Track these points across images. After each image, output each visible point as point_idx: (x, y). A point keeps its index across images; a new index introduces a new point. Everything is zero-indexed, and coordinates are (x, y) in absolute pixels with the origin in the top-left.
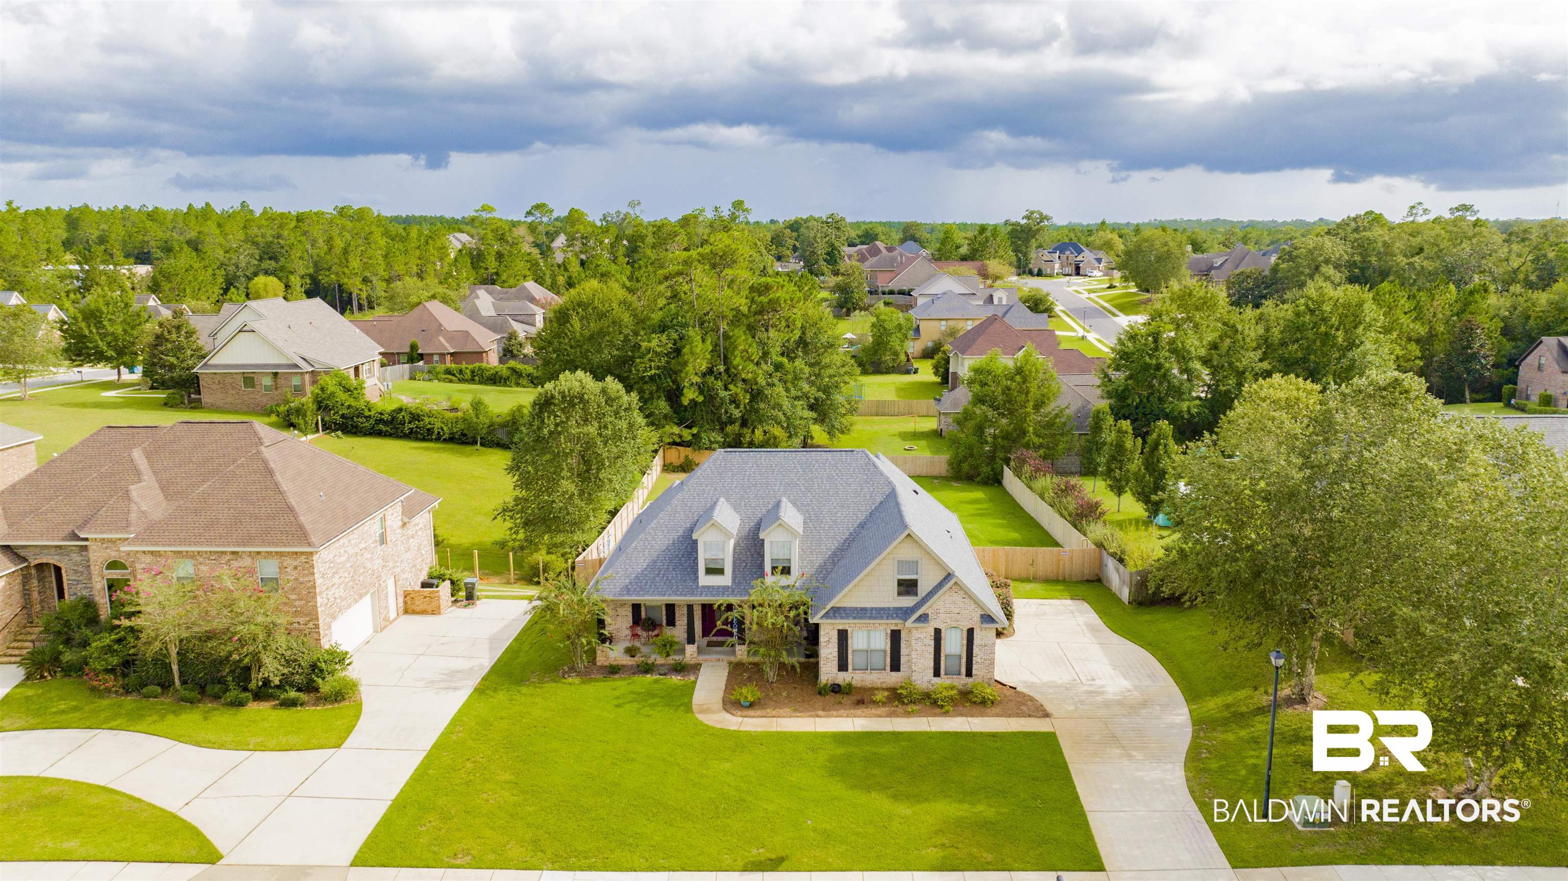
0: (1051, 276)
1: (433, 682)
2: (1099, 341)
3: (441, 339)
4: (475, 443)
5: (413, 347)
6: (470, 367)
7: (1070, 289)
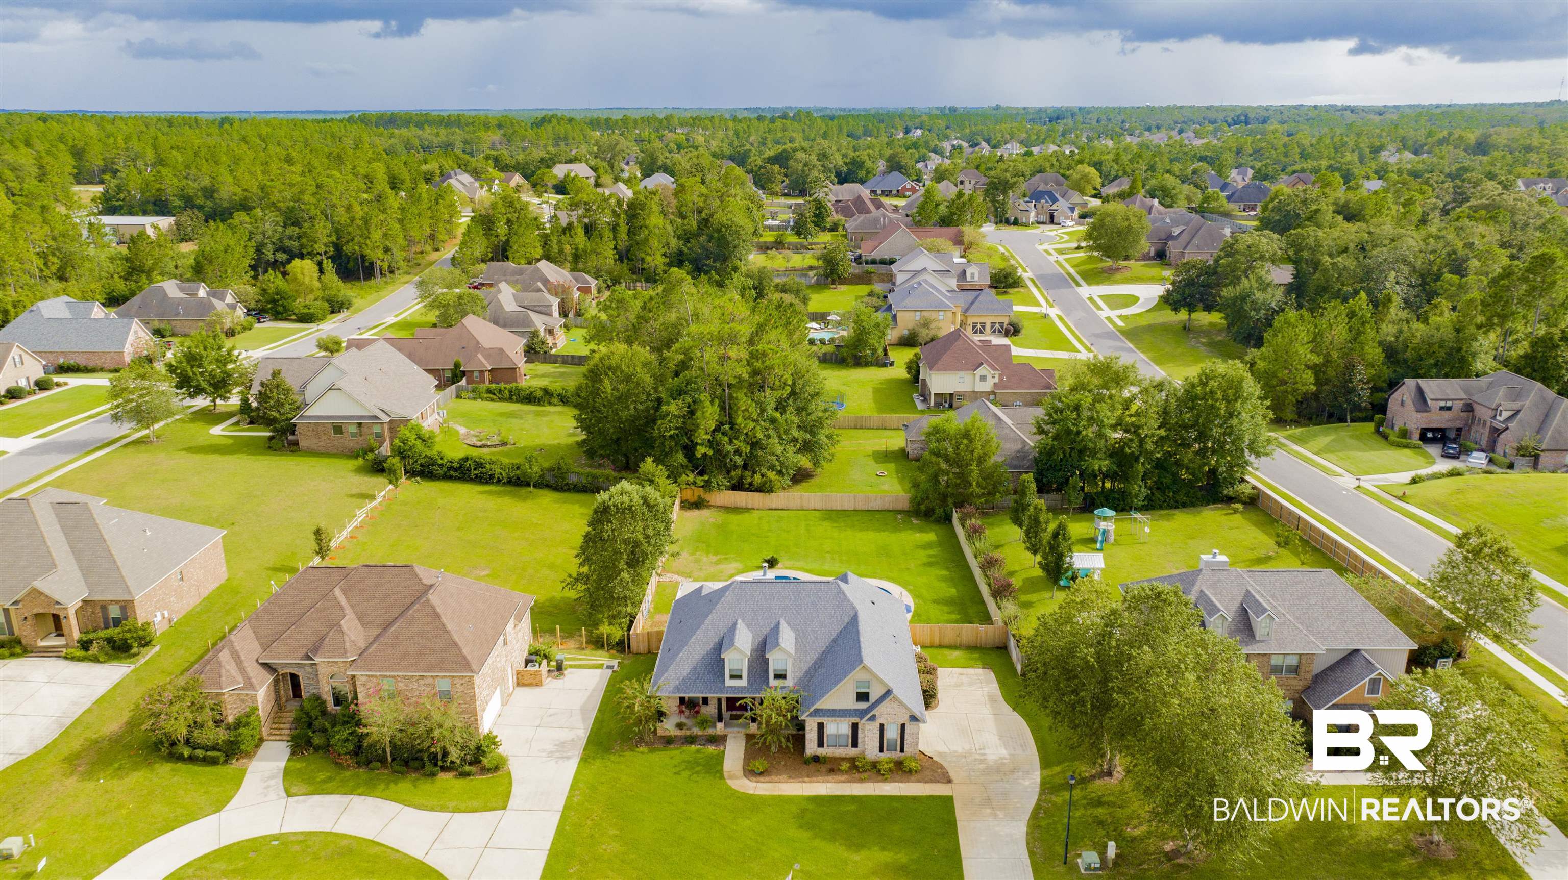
0: (1026, 225)
1: (552, 752)
2: (1060, 318)
3: (480, 356)
4: (528, 485)
5: (457, 365)
6: (508, 386)
7: (1041, 248)
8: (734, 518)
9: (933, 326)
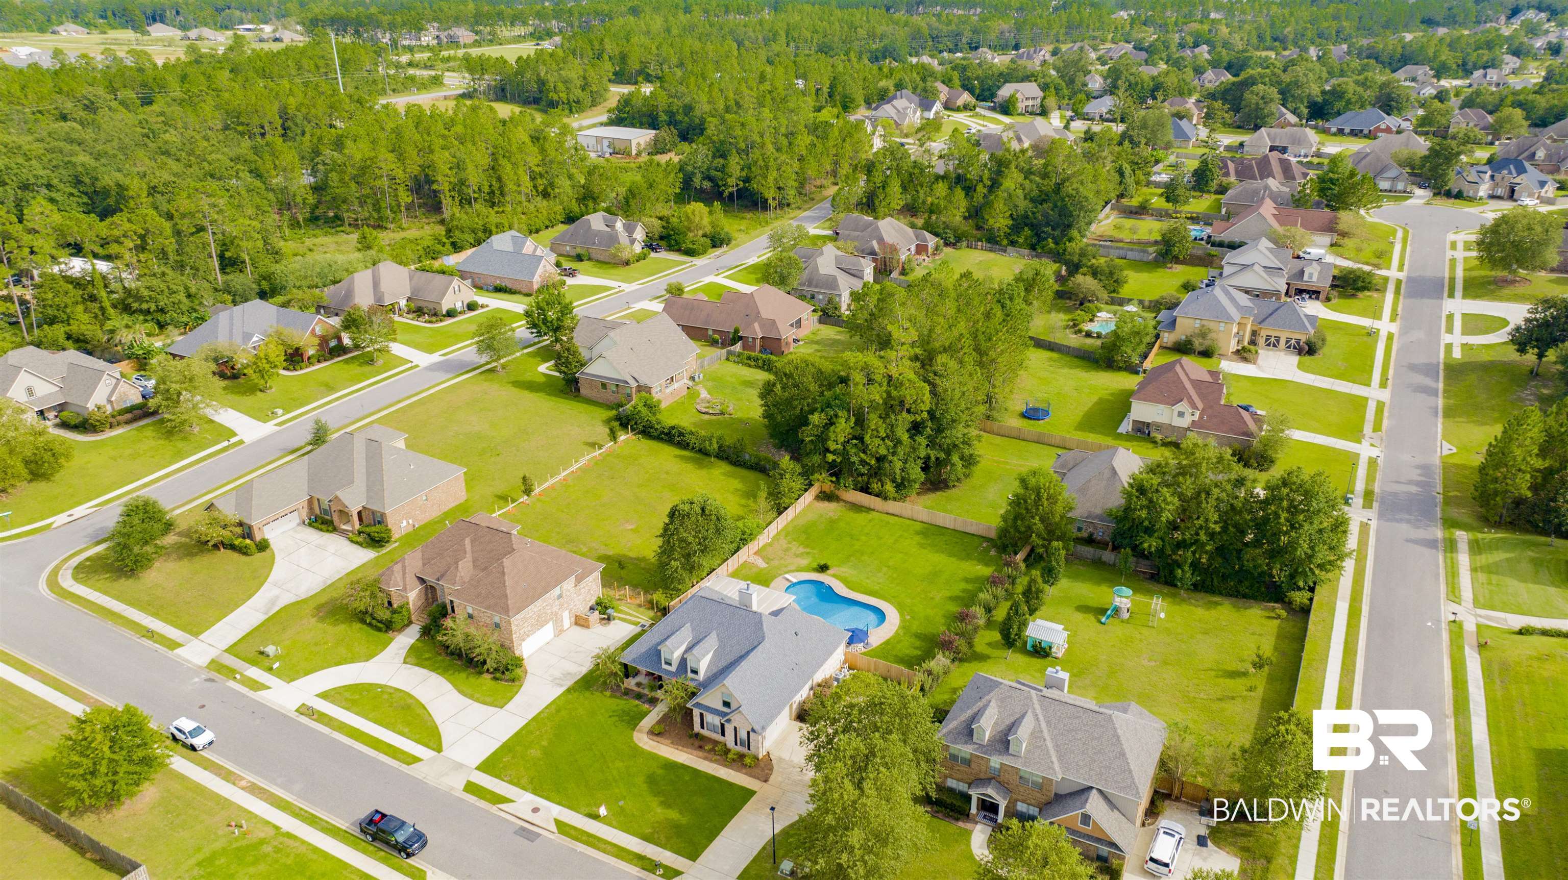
1: (556, 678)
2: (1390, 337)
3: (758, 324)
4: (710, 456)
5: (736, 331)
7: (1451, 238)
8: (852, 515)
9: (1211, 336)
